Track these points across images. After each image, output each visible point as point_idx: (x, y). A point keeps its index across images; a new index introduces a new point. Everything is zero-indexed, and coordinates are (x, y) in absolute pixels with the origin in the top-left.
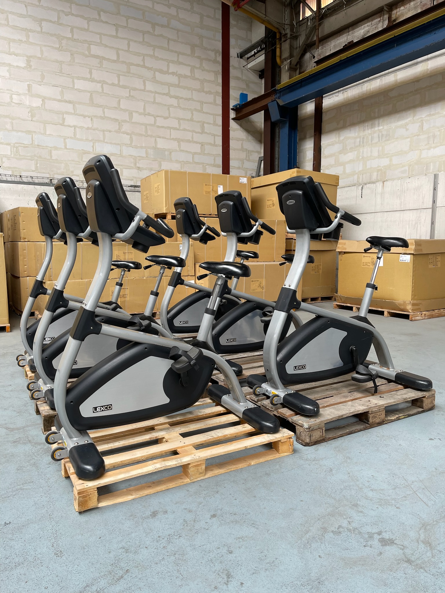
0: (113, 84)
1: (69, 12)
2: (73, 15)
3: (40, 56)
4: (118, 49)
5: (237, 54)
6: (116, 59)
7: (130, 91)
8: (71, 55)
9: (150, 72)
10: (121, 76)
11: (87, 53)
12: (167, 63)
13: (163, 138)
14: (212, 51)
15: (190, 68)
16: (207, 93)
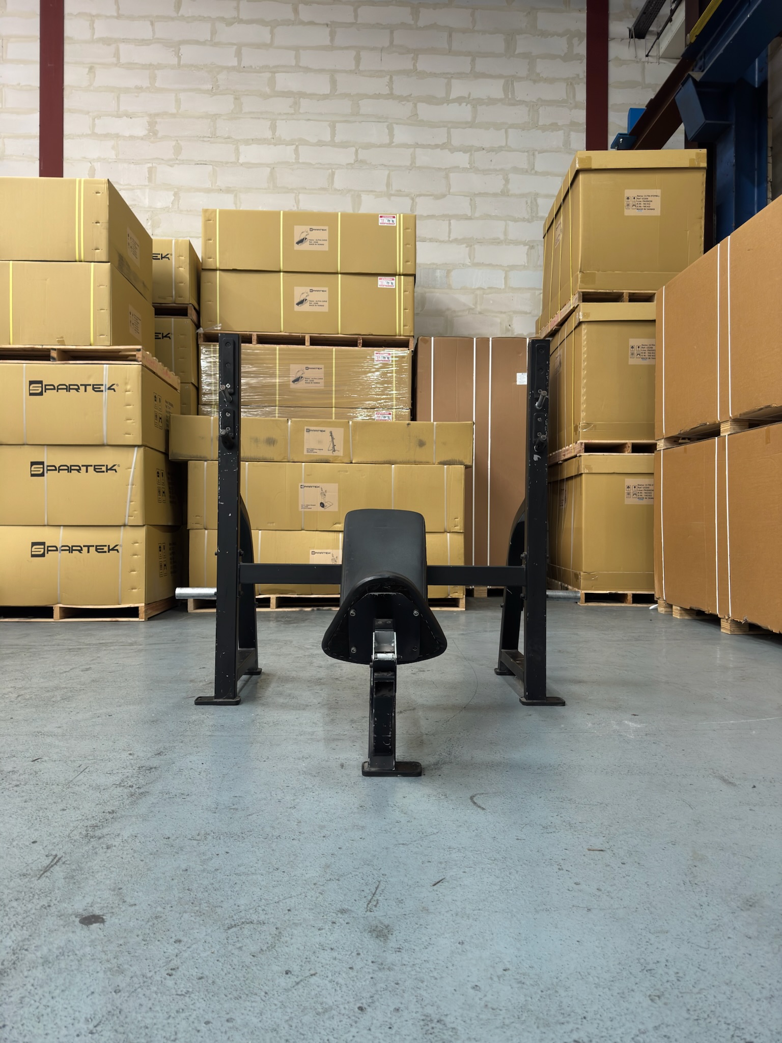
0: (320, 143)
1: (235, 18)
2: (241, 21)
3: (174, 111)
4: (333, 73)
5: (630, 31)
6: (328, 92)
7: (357, 151)
8: (236, 99)
9: (404, 105)
10: (337, 125)
11: (267, 90)
12: (446, 81)
13: (431, 240)
14: (560, 35)
15: (502, 81)
16: (544, 128)
